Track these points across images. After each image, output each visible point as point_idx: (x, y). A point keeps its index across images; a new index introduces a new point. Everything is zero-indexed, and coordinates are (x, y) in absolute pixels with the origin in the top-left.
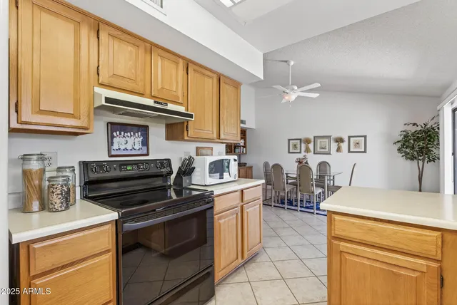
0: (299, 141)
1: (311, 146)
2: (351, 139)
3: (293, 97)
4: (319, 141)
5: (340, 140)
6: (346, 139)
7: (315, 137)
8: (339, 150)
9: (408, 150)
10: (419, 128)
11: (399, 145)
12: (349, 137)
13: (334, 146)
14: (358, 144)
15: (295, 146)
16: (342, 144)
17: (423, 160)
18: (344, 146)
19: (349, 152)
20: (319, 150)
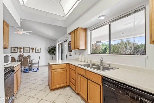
0: (16, 48)
1: (22, 50)
2: (36, 49)
3: (21, 33)
4: (25, 48)
5: (33, 49)
6: (35, 49)
7: (23, 47)
8: (32, 52)
9: (50, 52)
10: (52, 47)
11: (48, 51)
12: (36, 48)
13: (31, 50)
14: (38, 50)
15: (14, 50)
16: (33, 50)
17: (53, 54)
18: (34, 51)
19: (36, 52)
20: (25, 51)
